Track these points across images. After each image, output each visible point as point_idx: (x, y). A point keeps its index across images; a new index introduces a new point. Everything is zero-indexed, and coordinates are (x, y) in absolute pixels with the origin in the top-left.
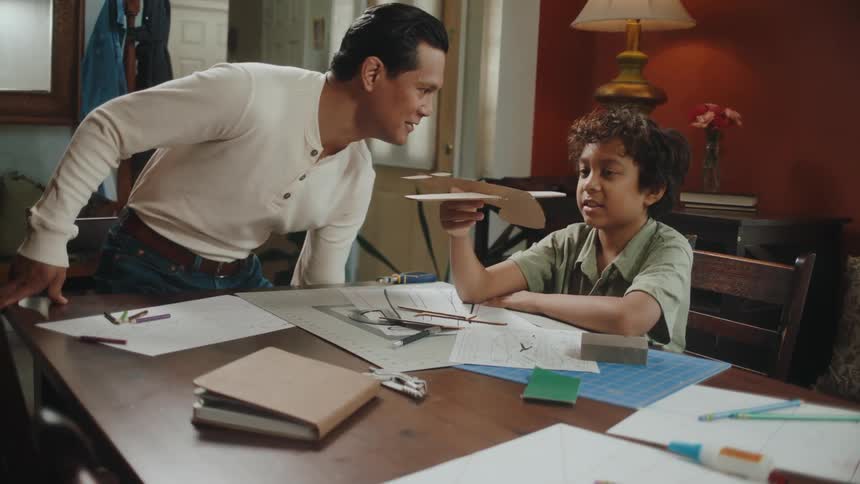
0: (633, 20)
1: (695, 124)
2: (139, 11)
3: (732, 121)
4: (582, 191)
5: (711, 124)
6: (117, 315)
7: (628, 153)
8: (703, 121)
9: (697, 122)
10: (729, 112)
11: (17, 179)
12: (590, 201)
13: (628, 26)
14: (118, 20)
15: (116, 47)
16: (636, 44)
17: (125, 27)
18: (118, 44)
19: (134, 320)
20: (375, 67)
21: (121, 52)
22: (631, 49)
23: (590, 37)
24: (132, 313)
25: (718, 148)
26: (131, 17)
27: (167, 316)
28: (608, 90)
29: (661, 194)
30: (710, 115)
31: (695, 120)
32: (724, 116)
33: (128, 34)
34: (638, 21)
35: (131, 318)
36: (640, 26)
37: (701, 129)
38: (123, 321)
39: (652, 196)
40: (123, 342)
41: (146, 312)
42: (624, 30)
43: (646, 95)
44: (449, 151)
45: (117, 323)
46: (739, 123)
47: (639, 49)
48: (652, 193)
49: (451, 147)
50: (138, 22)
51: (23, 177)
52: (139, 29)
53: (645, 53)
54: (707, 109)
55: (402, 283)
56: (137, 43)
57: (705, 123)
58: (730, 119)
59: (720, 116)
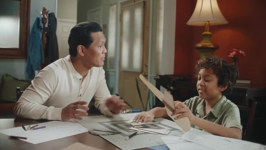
0: (207, 21)
1: (229, 56)
2: (46, 22)
3: (242, 55)
4: (198, 85)
5: (235, 56)
6: (26, 127)
7: (214, 73)
8: (232, 54)
9: (230, 55)
10: (241, 52)
11: (7, 76)
12: (201, 89)
13: (205, 24)
14: (40, 25)
15: (39, 34)
16: (208, 30)
17: (42, 27)
18: (40, 33)
19: (32, 129)
20: (81, 48)
21: (41, 35)
22: (207, 31)
23: (193, 28)
24: (32, 126)
25: (237, 64)
26: (44, 24)
27: (45, 127)
28: (199, 45)
29: (226, 88)
30: (234, 53)
31: (229, 54)
32: (239, 53)
33: (43, 30)
34: (209, 22)
35: (31, 128)
36: (209, 24)
37: (231, 57)
38: (28, 129)
39: (223, 88)
40: (26, 138)
41: (37, 125)
42: (204, 25)
43: (212, 46)
44: (147, 66)
45: (26, 130)
46: (244, 55)
47: (210, 31)
48: (223, 87)
49: (147, 64)
50: (46, 26)
51: (10, 76)
52: (47, 28)
53: (212, 33)
54: (233, 51)
55: (130, 112)
56: (46, 32)
57: (233, 55)
58: (241, 54)
59: (238, 53)
